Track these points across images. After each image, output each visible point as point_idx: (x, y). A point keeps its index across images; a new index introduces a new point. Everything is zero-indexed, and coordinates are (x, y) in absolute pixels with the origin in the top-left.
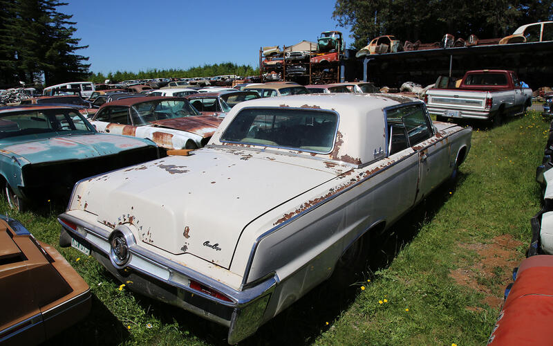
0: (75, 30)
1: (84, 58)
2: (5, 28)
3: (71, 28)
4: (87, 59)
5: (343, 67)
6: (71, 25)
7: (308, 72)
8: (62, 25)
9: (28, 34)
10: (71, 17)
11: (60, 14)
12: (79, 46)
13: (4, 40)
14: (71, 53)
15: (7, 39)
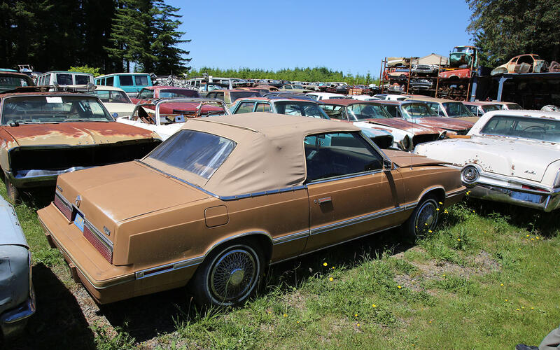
0: (180, 23)
1: (184, 52)
2: (116, 17)
3: (177, 21)
4: (188, 53)
5: (475, 85)
6: (178, 18)
7: (434, 87)
8: (169, 18)
9: (137, 25)
10: (178, 10)
11: (169, 6)
12: (181, 39)
13: (114, 30)
14: (173, 46)
15: (118, 29)
